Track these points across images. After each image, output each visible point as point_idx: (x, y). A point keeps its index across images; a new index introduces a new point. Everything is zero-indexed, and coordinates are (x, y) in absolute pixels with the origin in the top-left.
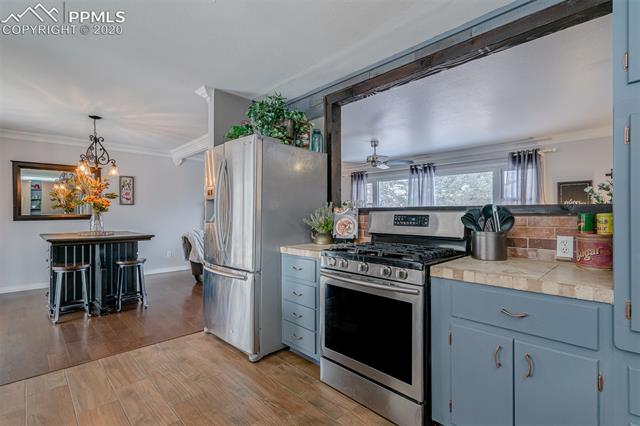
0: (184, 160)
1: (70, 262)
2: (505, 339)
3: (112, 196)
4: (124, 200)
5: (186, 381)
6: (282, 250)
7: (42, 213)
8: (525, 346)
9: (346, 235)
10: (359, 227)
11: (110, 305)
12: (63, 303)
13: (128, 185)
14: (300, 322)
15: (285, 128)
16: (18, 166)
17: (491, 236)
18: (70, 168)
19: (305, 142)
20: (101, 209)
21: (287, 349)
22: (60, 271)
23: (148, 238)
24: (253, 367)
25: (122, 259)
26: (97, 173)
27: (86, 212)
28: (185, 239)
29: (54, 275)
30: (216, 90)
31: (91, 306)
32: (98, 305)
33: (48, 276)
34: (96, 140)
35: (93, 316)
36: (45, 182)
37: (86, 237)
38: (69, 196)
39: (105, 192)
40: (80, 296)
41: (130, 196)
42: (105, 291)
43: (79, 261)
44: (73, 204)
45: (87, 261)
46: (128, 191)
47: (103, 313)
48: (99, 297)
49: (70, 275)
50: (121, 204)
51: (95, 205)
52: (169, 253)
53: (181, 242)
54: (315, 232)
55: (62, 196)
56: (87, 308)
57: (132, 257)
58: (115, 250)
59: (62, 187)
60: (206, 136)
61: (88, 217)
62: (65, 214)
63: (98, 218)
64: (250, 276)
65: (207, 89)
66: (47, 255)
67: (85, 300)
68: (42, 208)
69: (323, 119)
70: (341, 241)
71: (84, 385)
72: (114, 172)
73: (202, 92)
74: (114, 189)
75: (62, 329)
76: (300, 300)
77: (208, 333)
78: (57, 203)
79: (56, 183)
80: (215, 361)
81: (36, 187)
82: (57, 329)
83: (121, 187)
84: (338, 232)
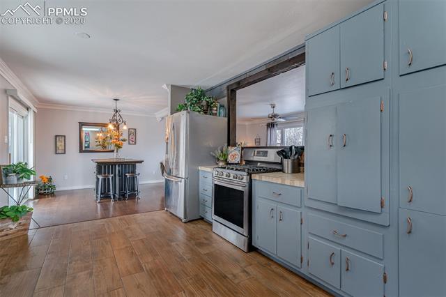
0: (162, 118)
1: (105, 173)
2: (273, 205)
3: (124, 140)
4: (131, 142)
5: (153, 227)
6: (200, 168)
7: (91, 149)
8: (281, 207)
9: (234, 161)
10: (241, 157)
11: (123, 196)
12: (101, 194)
13: (133, 133)
14: (206, 204)
15: (203, 106)
16: (82, 124)
17: (290, 161)
18: (104, 125)
19: (214, 112)
20: (119, 147)
21: (202, 219)
22: (100, 177)
23: (141, 162)
24: (184, 225)
25: (129, 173)
26: (118, 128)
27: (112, 149)
28: (162, 164)
29: (98, 179)
30: (172, 86)
31: (114, 196)
32: (117, 196)
33: (95, 180)
34: (117, 111)
35: (115, 201)
36: (92, 131)
37: (112, 161)
38: (104, 139)
39: (121, 138)
40: (109, 191)
41: (134, 140)
42: (121, 189)
43: (109, 173)
44: (106, 144)
45: (112, 173)
46: (133, 136)
47: (119, 199)
48: (117, 192)
49: (105, 179)
50: (129, 144)
51: (116, 145)
52: (154, 172)
53: (160, 165)
54: (218, 160)
55: (100, 140)
56: (112, 197)
57: (134, 172)
58: (125, 168)
59: (101, 135)
60: (167, 108)
61: (113, 151)
62: (102, 150)
63: (117, 152)
64: (183, 180)
65: (167, 85)
66: (95, 170)
67: (111, 193)
68: (90, 146)
69: (226, 99)
70: (230, 164)
71: (111, 224)
72: (125, 127)
73: (165, 86)
74: (125, 136)
75: (102, 205)
76: (206, 193)
77: (167, 211)
78: (98, 143)
79: (98, 132)
80: (167, 221)
81: (88, 134)
82: (99, 205)
83: (129, 135)
84: (230, 160)
